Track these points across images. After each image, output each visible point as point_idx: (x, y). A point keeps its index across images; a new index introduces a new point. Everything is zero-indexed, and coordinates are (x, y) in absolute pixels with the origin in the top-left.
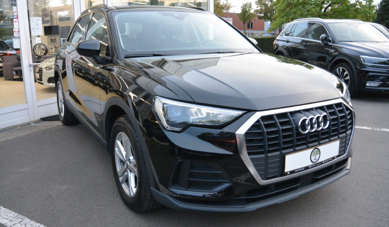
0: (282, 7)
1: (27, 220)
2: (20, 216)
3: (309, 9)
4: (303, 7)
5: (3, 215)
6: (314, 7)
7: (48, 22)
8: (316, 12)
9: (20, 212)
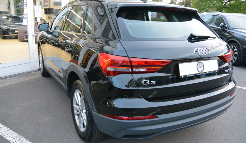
0: (197, 1)
1: (23, 139)
2: (19, 136)
3: (214, 3)
4: (211, 2)
5: (10, 134)
6: (218, 2)
7: (47, 5)
8: (219, 5)
9: (19, 133)
